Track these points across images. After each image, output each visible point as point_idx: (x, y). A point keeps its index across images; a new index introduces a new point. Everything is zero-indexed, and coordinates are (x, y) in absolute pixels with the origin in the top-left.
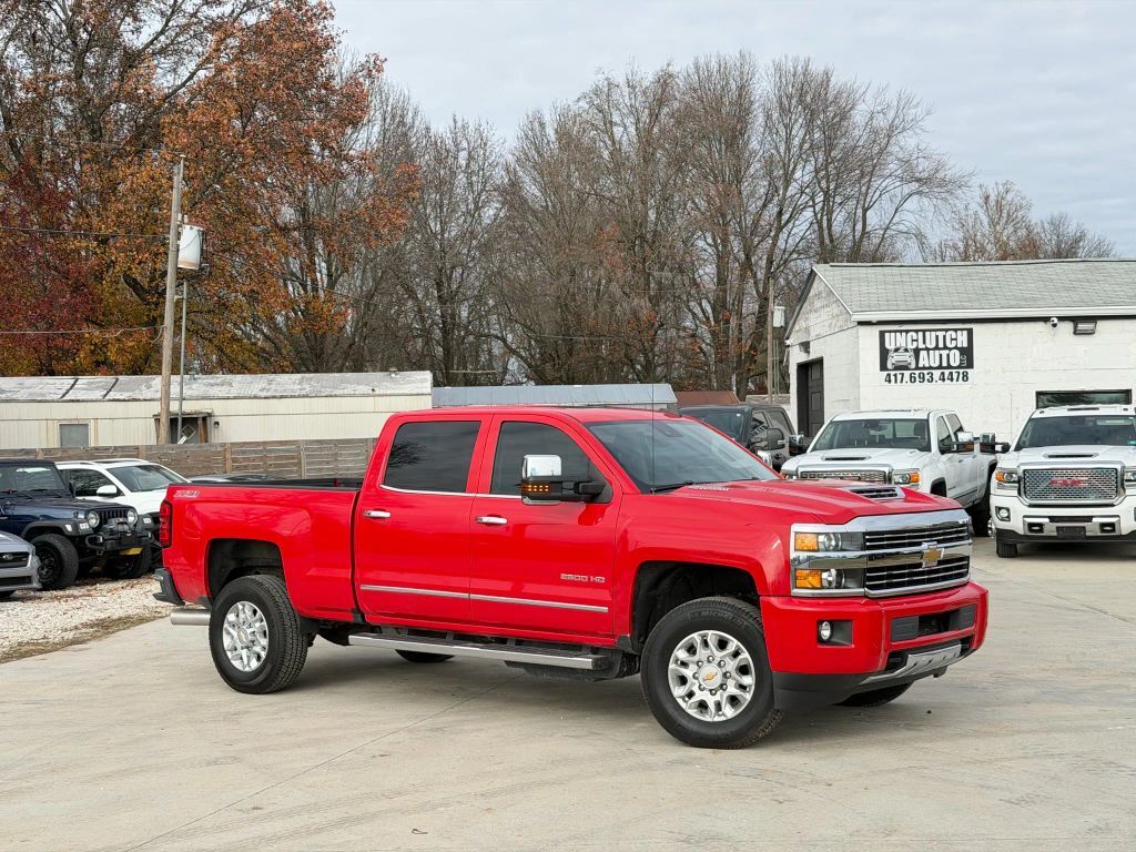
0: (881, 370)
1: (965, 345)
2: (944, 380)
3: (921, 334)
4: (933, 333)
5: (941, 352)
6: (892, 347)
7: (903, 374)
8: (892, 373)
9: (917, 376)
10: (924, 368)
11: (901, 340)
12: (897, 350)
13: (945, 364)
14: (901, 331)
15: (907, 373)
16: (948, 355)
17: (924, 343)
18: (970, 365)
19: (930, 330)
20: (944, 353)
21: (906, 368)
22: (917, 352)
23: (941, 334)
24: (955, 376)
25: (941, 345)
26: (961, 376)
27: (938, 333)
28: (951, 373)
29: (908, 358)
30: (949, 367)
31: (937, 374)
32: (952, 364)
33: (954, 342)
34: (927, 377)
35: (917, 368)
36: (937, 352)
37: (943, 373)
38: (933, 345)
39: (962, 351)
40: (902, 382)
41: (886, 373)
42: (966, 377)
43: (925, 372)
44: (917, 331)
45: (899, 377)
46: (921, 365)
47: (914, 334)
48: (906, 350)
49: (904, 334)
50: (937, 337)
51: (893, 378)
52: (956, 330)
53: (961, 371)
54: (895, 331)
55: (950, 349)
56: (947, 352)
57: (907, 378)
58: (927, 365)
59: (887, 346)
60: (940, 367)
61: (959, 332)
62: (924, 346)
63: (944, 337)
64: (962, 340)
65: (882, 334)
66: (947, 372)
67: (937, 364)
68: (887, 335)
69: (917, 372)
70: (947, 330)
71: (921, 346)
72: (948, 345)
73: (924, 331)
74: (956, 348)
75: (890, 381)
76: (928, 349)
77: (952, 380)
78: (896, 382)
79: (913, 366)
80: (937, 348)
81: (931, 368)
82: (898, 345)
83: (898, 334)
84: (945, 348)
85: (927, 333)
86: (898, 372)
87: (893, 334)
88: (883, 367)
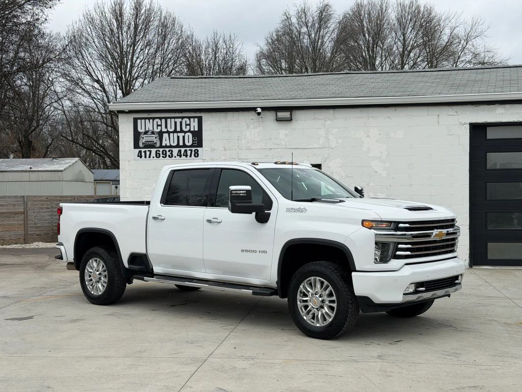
0: (135, 148)
1: (196, 129)
2: (180, 156)
3: (163, 121)
4: (173, 120)
5: (179, 134)
6: (143, 130)
7: (150, 151)
8: (143, 150)
9: (161, 153)
10: (166, 147)
11: (149, 125)
12: (146, 133)
13: (181, 144)
14: (149, 119)
15: (154, 151)
16: (184, 137)
17: (166, 127)
18: (200, 145)
19: (171, 118)
20: (181, 135)
21: (153, 146)
22: (161, 134)
23: (178, 121)
24: (189, 153)
25: (178, 129)
26: (193, 153)
27: (176, 120)
28: (186, 151)
29: (154, 139)
30: (184, 146)
31: (175, 151)
32: (187, 143)
33: (188, 127)
34: (168, 153)
35: (161, 147)
36: (176, 134)
37: (180, 151)
38: (173, 129)
39: (193, 133)
40: (150, 157)
41: (137, 150)
42: (197, 154)
43: (167, 150)
44: (160, 118)
45: (148, 153)
46: (164, 144)
47: (159, 121)
48: (153, 133)
49: (151, 120)
50: (176, 123)
51: (143, 154)
52: (189, 118)
53: (193, 149)
54: (145, 119)
55: (185, 132)
56: (183, 134)
57: (153, 154)
58: (168, 144)
59: (139, 130)
60: (178, 146)
61: (192, 120)
62: (166, 130)
63: (181, 123)
64: (194, 125)
65: (135, 120)
66: (183, 150)
67: (176, 144)
68: (139, 121)
69: (161, 150)
70: (182, 118)
71: (164, 130)
72: (184, 129)
73: (166, 118)
74: (189, 131)
75: (141, 157)
76: (168, 132)
77: (186, 156)
78: (145, 157)
79: (158, 145)
80: (175, 131)
81: (171, 146)
82: (147, 129)
83: (147, 121)
84: (182, 131)
85: (169, 120)
86: (147, 150)
87: (143, 121)
88: (136, 146)
